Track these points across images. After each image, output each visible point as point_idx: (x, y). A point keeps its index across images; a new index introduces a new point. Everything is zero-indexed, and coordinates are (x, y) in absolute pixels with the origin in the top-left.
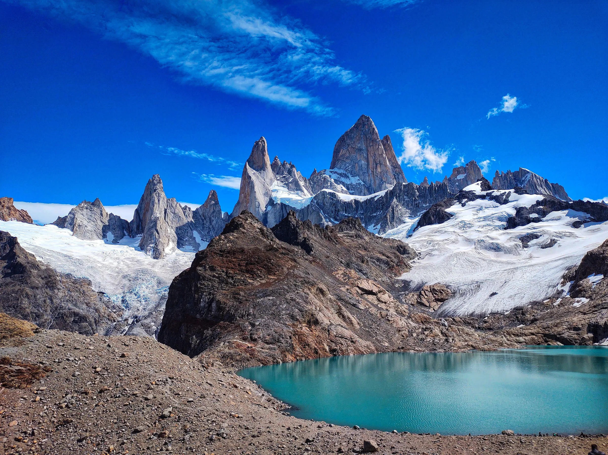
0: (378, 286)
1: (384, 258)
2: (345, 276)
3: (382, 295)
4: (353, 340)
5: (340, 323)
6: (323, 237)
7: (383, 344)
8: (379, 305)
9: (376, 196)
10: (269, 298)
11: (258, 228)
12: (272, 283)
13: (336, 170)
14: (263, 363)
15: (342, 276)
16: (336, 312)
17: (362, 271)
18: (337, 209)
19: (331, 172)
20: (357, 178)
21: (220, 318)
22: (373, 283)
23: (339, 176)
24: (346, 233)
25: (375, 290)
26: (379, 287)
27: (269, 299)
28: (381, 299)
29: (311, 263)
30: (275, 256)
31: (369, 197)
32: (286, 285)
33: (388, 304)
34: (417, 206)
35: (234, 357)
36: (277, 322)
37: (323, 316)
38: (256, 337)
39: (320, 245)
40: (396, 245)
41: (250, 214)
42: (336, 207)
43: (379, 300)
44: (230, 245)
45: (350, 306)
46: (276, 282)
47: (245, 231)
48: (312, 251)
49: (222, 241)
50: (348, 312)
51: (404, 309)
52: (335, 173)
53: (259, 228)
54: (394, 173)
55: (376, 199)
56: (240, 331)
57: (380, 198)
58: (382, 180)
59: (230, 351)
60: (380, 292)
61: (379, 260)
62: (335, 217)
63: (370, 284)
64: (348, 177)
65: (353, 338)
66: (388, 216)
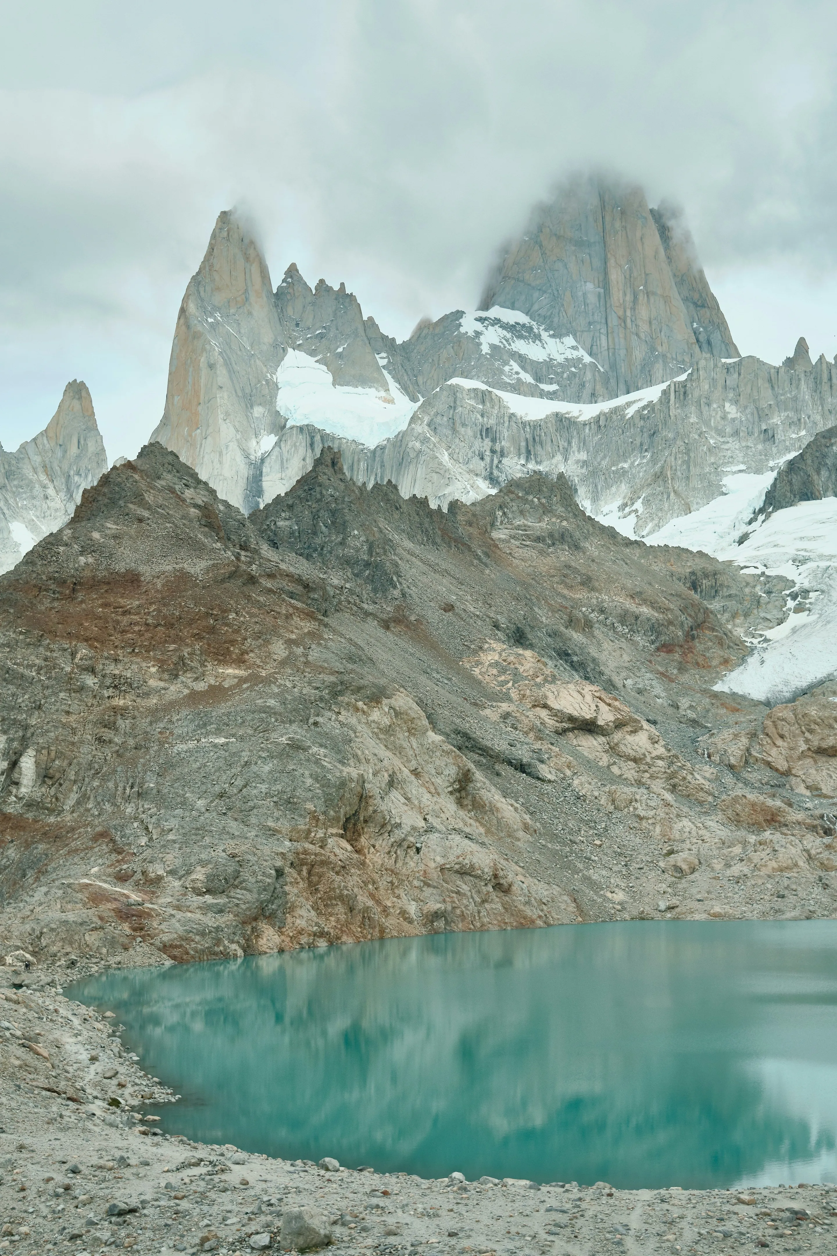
0: (617, 703)
1: (645, 610)
2: (503, 671)
3: (628, 737)
4: (502, 881)
5: (461, 825)
6: (438, 540)
7: (609, 895)
8: (615, 770)
9: (629, 404)
10: (217, 741)
11: (196, 506)
12: (230, 688)
13: (495, 312)
14: (174, 958)
15: (495, 671)
16: (450, 789)
17: (568, 655)
18: (498, 448)
19: (481, 320)
20: (570, 341)
21: (47, 809)
22: (597, 694)
23: (509, 335)
24: (518, 528)
25: (606, 717)
26: (617, 710)
27: (215, 746)
28: (622, 748)
29: (387, 628)
30: (249, 598)
31: (605, 406)
32: (274, 696)
33: (647, 764)
34: (769, 436)
35: (76, 937)
36: (236, 820)
37: (403, 800)
38: (161, 872)
39: (425, 568)
40: (685, 568)
41: (170, 458)
42: (494, 440)
43: (613, 749)
44: (90, 560)
45: (506, 770)
46: (245, 686)
47: (146, 514)
48: (395, 587)
49: (62, 549)
50: (493, 789)
51: (702, 781)
52: (497, 322)
53: (200, 502)
54: (695, 325)
55: (630, 412)
56: (111, 852)
57: (644, 408)
58: (653, 349)
59: (63, 916)
60: (619, 725)
61: (624, 617)
62: (492, 473)
63: (589, 698)
64: (537, 337)
65: (501, 873)
66: (669, 473)
